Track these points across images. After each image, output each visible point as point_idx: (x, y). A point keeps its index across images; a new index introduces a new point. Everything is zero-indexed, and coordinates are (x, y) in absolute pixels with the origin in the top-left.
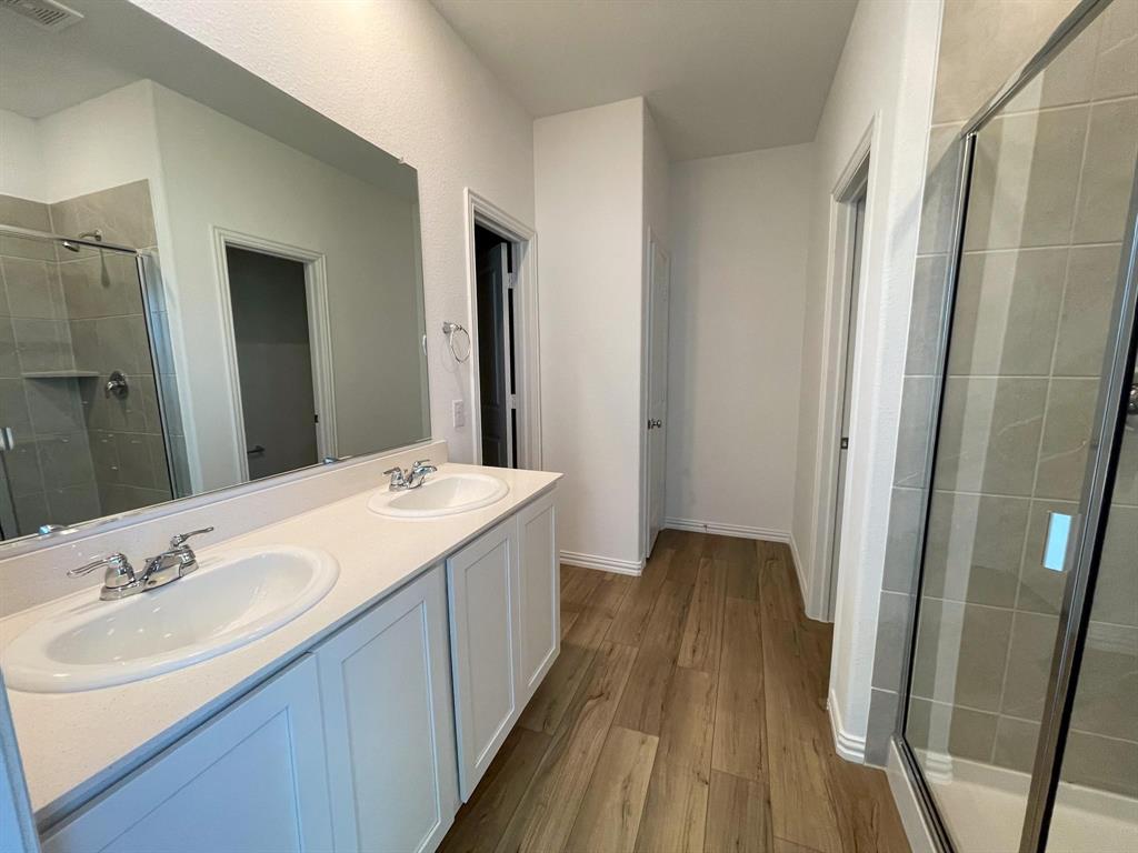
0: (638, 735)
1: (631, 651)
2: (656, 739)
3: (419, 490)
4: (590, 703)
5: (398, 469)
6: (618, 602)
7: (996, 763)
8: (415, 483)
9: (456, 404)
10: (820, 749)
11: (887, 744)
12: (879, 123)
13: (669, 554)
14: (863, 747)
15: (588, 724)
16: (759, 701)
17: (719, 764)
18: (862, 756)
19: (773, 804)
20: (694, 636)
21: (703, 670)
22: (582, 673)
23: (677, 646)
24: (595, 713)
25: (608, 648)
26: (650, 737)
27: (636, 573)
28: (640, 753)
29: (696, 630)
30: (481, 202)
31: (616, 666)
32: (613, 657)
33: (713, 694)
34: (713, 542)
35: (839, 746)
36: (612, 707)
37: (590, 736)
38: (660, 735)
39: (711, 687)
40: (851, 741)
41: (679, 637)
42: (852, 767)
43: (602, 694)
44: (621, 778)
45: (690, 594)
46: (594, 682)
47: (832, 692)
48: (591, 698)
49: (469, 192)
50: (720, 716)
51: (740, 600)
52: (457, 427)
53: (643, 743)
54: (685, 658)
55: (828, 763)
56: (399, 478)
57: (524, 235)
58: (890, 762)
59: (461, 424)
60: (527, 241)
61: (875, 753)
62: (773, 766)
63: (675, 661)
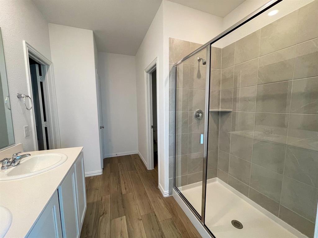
0: (120, 218)
1: (108, 196)
2: (125, 217)
3: (19, 166)
4: (101, 218)
5: (7, 159)
6: (98, 184)
7: (188, 184)
8: (16, 164)
9: (25, 127)
10: (161, 197)
11: (172, 190)
12: (158, 59)
13: (108, 165)
14: (168, 193)
15: (103, 224)
16: (145, 193)
17: (142, 213)
18: (168, 195)
19: (156, 215)
20: (124, 185)
21: (130, 192)
22: (94, 211)
23: (121, 190)
24: (104, 219)
25: (100, 199)
26: (123, 217)
27: (101, 174)
28: (122, 223)
29: (124, 183)
30: (30, 47)
31: (105, 203)
32: (103, 201)
33: (134, 198)
34: (120, 158)
35: (164, 195)
36: (108, 216)
37: (105, 228)
38: (125, 215)
39: (133, 196)
40: (166, 193)
41: (120, 187)
42: (167, 198)
43: (104, 213)
44: (119, 233)
45: (119, 174)
46: (100, 212)
47: (159, 184)
48: (101, 216)
49: (26, 43)
50: (138, 201)
51: (132, 171)
52: (26, 137)
53: (121, 220)
54: (124, 192)
55: (163, 200)
56: (8, 163)
57: (48, 63)
58: (173, 193)
59: (28, 135)
60: (48, 65)
61: (171, 193)
62: (154, 207)
63: (122, 194)
